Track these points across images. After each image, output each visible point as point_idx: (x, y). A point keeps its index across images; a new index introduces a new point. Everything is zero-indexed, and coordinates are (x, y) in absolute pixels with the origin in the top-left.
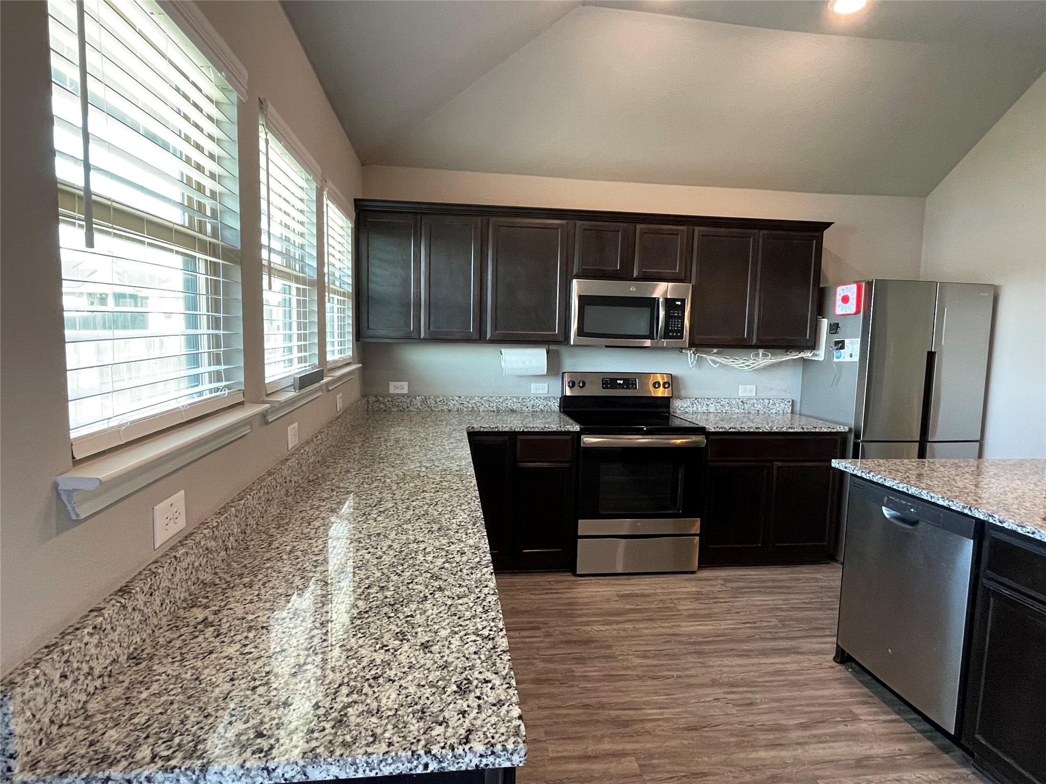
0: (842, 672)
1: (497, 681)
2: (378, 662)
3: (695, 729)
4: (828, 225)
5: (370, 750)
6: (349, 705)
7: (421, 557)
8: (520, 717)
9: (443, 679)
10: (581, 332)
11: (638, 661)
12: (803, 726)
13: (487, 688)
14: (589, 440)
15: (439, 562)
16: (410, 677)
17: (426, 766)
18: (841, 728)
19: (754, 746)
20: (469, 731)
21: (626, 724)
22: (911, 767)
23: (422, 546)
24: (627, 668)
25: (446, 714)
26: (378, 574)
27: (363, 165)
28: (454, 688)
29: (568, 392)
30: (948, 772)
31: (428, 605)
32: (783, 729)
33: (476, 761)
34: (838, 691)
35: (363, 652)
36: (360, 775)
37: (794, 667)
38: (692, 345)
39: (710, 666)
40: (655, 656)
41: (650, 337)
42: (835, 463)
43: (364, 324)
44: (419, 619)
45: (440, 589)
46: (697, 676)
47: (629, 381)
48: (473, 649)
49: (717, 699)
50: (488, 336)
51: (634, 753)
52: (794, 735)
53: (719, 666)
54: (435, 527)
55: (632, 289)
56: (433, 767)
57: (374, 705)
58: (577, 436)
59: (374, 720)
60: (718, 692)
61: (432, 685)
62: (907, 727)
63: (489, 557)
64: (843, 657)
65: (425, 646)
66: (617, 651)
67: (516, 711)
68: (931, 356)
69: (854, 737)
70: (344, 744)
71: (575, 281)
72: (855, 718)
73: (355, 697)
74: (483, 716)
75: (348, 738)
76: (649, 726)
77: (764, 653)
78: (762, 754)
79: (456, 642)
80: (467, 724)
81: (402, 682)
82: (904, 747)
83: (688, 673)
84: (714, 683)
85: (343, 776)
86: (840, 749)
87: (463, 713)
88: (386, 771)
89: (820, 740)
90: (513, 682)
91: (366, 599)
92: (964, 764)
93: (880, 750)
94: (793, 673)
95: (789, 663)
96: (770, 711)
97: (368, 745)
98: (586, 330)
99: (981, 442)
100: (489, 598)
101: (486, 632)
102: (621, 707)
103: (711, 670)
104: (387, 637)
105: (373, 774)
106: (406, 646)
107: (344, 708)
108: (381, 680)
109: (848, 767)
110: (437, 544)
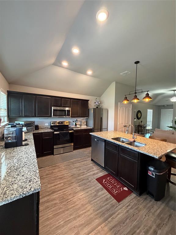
0: (92, 162)
1: (36, 178)
2: (13, 181)
3: (72, 176)
5: (11, 197)
6: (7, 190)
7: (22, 159)
8: (40, 183)
9: (26, 180)
10: (53, 115)
11: (63, 167)
12: (87, 171)
13: (34, 180)
14: (56, 133)
15: (26, 160)
16: (20, 182)
17: (23, 196)
18: (92, 170)
19: (80, 176)
20: (31, 188)
21: (61, 178)
22: (100, 173)
24: (62, 169)
25: (27, 186)
26: (13, 164)
27: (9, 84)
28: (28, 181)
29: (52, 125)
30: (103, 172)
31: (24, 168)
32: (84, 172)
33: (32, 192)
34: (91, 165)
35: (10, 180)
36: (9, 202)
37: (86, 163)
38: (71, 117)
40: (66, 166)
41: (65, 116)
42: (90, 133)
43: (9, 114)
45: (26, 164)
46: (73, 167)
47: (62, 123)
48: (32, 174)
50: (37, 116)
51: (63, 182)
52: (85, 173)
53: (76, 165)
54: (26, 153)
55: (62, 108)
56: (24, 196)
57: (12, 189)
58: (53, 132)
59: (12, 191)
60: (76, 169)
61: (24, 182)
62: (99, 167)
63: (36, 157)
64: (92, 160)
65: (23, 176)
66: (60, 166)
67: (40, 182)
68: (101, 118)
69: (93, 171)
70: (6, 198)
71: (52, 107)
72: (93, 168)
73: (8, 188)
75: (6, 196)
76: (65, 177)
77: (82, 162)
78: (81, 177)
79: (29, 173)
80: (30, 187)
81: (18, 183)
82: (99, 171)
83: (71, 167)
84: (75, 168)
85: (5, 203)
86: (92, 173)
87: (30, 185)
88: (15, 200)
89: (89, 172)
90: (39, 178)
91: (10, 169)
92: (105, 171)
93: (96, 172)
94: (86, 164)
95: (85, 162)
96: (83, 170)
97: (11, 196)
98: (55, 115)
99: (107, 128)
100: (36, 164)
101: (35, 170)
102: (61, 175)
104: (15, 176)
105: (12, 201)
106: (19, 176)
107: (6, 191)
108: (14, 184)
109: (92, 175)
110: (26, 156)
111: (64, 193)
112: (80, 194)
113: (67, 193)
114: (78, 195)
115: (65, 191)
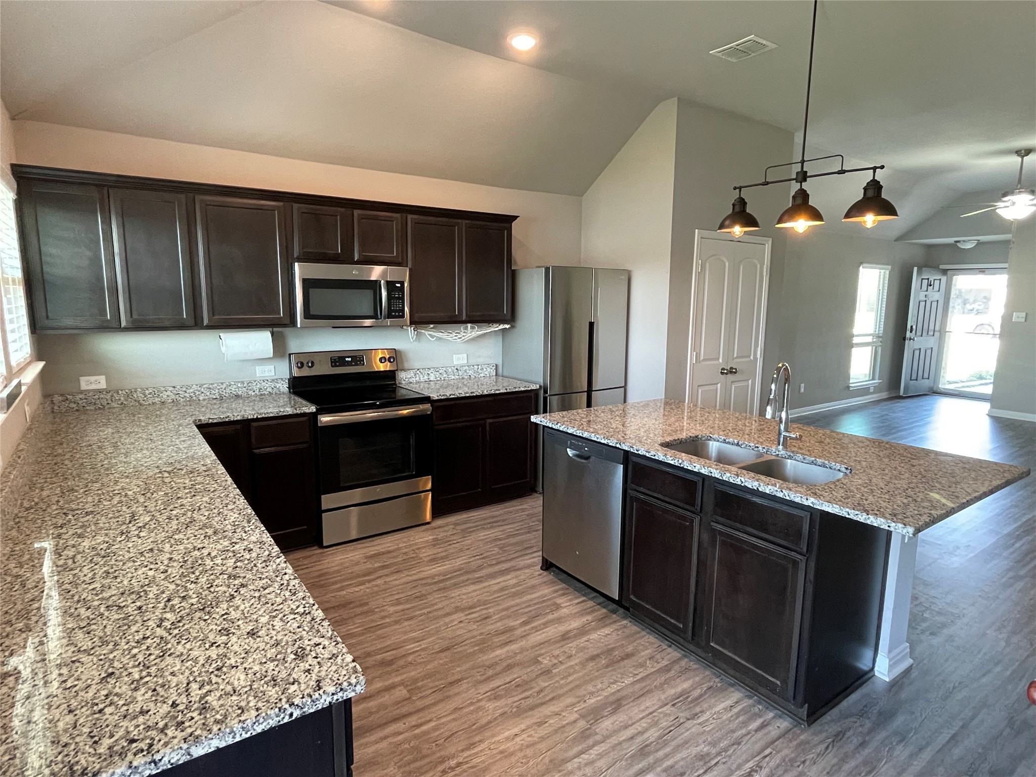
0: (548, 576)
1: (326, 643)
3: (447, 649)
4: (515, 217)
5: (242, 718)
6: (206, 694)
8: (353, 661)
9: (280, 653)
10: (307, 315)
11: (392, 609)
12: (525, 623)
13: (319, 649)
14: (325, 419)
17: (291, 715)
18: (550, 617)
19: (493, 649)
20: (318, 681)
21: (390, 663)
22: (595, 629)
23: (205, 552)
24: (385, 617)
25: (294, 676)
27: (13, 119)
28: (293, 656)
29: (296, 373)
30: (615, 626)
32: (511, 629)
33: (329, 699)
34: (546, 591)
37: (514, 581)
38: (412, 323)
39: (452, 598)
40: (407, 601)
41: (375, 317)
42: (534, 419)
44: (234, 615)
46: (443, 608)
47: (357, 357)
48: (296, 625)
49: (461, 622)
50: (206, 322)
51: (402, 683)
52: (519, 632)
53: (459, 596)
55: (353, 272)
56: (297, 713)
58: (314, 416)
60: (460, 616)
62: (591, 603)
64: (547, 566)
65: (252, 634)
66: (373, 605)
67: (349, 658)
68: (591, 325)
69: (559, 620)
70: (217, 722)
71: (296, 264)
72: (558, 607)
74: (325, 668)
76: (410, 659)
77: (492, 576)
78: (498, 652)
80: (314, 677)
81: (245, 665)
82: (590, 618)
83: (435, 607)
84: (458, 610)
85: (223, 744)
86: (552, 632)
87: (308, 671)
88: (259, 729)
89: (537, 629)
90: (339, 639)
92: (625, 618)
93: (575, 624)
94: (514, 586)
95: (510, 580)
96: (501, 619)
97: (239, 716)
98: (313, 312)
99: (625, 387)
100: (292, 583)
101: (301, 610)
102: (385, 650)
103: (453, 600)
104: (211, 637)
105: (248, 735)
109: (559, 641)
111: (417, 731)
112: (507, 734)
113: (435, 729)
114: (493, 736)
115: (421, 725)
